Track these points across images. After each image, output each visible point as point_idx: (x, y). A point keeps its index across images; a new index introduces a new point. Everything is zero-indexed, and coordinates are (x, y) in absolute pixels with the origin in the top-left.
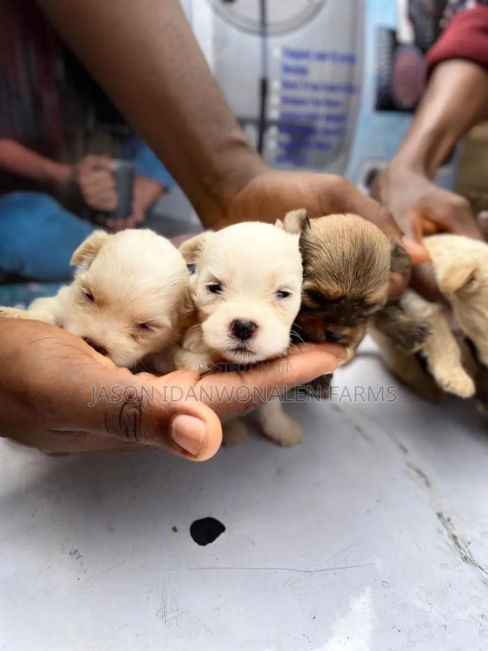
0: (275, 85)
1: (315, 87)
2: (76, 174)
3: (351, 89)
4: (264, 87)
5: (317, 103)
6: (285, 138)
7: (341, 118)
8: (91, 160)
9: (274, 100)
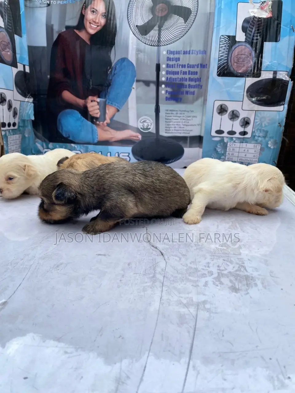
0: (163, 66)
1: (184, 66)
2: (86, 103)
3: (204, 66)
4: (158, 67)
5: (185, 73)
6: (169, 90)
7: (199, 80)
8: (90, 98)
9: (163, 73)
